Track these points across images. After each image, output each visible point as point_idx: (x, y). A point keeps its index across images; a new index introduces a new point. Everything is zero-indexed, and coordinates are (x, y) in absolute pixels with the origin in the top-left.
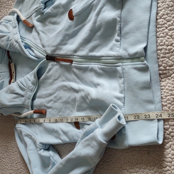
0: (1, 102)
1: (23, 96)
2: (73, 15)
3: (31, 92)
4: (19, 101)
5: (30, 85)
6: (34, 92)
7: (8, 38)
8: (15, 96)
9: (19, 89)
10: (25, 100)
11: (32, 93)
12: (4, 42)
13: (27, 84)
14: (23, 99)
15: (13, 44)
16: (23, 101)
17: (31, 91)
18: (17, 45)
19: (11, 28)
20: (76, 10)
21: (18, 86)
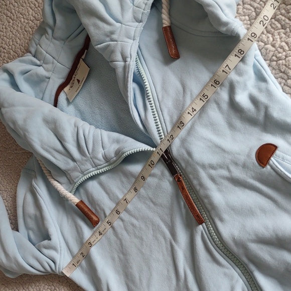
0: (27, 134)
1: (73, 160)
2: (269, 158)
3: (93, 167)
4: (61, 162)
5: (100, 156)
6: (98, 171)
7: (112, 33)
8: (60, 147)
9: (75, 144)
10: (75, 169)
11: (94, 169)
12: (97, 31)
13: (93, 150)
14: (72, 164)
15: (113, 52)
16: (69, 167)
17: (94, 165)
18: (120, 64)
19: (129, 15)
20: (283, 159)
21: (75, 139)
